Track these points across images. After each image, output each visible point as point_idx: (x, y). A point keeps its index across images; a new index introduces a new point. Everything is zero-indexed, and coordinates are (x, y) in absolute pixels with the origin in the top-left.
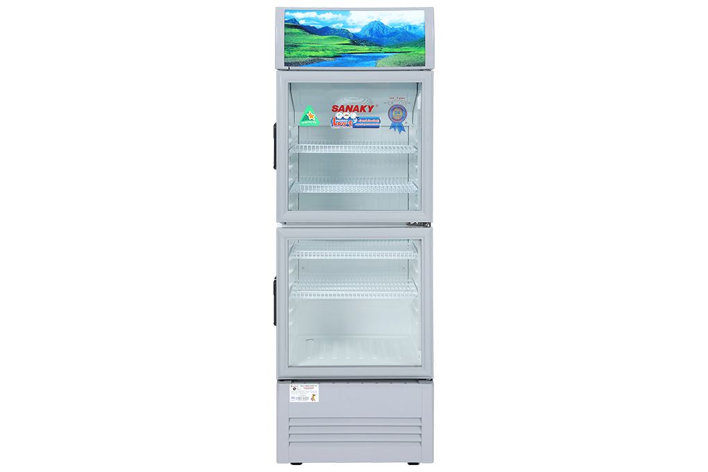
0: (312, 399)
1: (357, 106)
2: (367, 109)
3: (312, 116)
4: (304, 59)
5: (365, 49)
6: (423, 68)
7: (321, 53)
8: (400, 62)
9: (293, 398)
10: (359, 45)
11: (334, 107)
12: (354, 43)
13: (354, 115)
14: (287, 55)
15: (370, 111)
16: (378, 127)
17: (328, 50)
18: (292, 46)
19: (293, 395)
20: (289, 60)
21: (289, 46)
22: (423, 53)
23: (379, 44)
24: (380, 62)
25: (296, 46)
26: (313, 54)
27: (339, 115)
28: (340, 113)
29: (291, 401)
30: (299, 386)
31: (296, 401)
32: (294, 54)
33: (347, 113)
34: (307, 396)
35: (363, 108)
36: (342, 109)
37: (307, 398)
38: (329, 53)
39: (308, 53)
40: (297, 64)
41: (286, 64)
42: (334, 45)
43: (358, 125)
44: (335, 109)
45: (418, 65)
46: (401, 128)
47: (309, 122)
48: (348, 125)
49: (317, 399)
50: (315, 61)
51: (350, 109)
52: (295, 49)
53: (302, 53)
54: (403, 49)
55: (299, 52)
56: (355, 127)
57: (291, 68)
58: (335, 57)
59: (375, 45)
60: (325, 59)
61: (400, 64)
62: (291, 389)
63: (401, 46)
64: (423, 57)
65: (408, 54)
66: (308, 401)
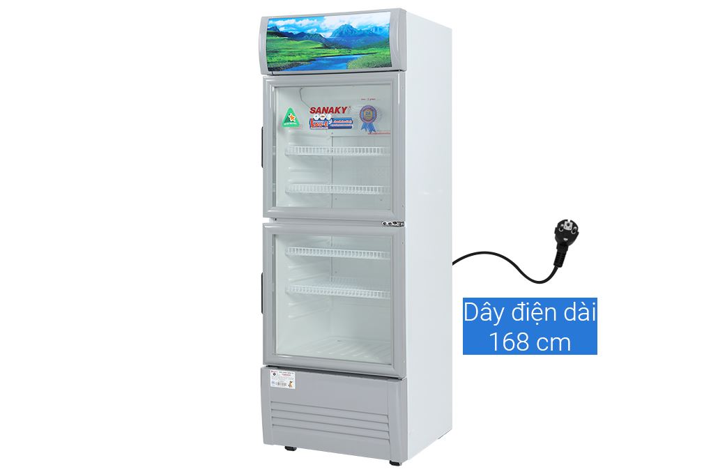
0: (290, 386)
1: (332, 108)
2: (341, 110)
3: (293, 118)
4: (284, 64)
5: (335, 52)
6: (388, 69)
7: (297, 58)
8: (368, 64)
9: (273, 382)
10: (330, 48)
11: (311, 109)
12: (326, 47)
13: (329, 116)
14: (270, 61)
15: (344, 112)
16: (351, 127)
17: (303, 54)
18: (273, 52)
19: (273, 380)
20: (272, 66)
21: (270, 52)
22: (388, 53)
23: (348, 47)
24: (350, 64)
25: (276, 52)
26: (291, 58)
27: (316, 116)
28: (317, 115)
29: (271, 385)
30: (278, 372)
31: (276, 386)
32: (275, 59)
33: (323, 115)
34: (285, 382)
35: (337, 109)
36: (319, 111)
37: (285, 384)
38: (305, 57)
39: (287, 58)
40: (278, 69)
41: (270, 69)
42: (309, 49)
43: (333, 125)
44: (313, 111)
45: (386, 66)
46: (372, 129)
47: (291, 123)
48: (323, 126)
49: (293, 385)
50: (294, 65)
51: (326, 110)
52: (276, 55)
53: (282, 59)
54: (370, 50)
55: (279, 58)
56: (330, 127)
57: (274, 73)
58: (310, 61)
59: (344, 48)
60: (302, 63)
61: (369, 65)
62: (272, 374)
63: (368, 47)
64: (389, 58)
65: (375, 55)
66: (286, 387)
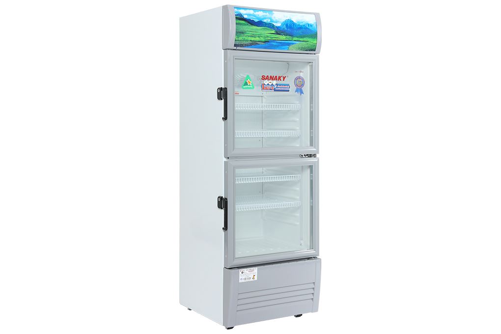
0: (253, 278)
1: (276, 76)
2: (282, 78)
3: (249, 83)
4: (247, 43)
5: (283, 37)
6: (314, 52)
7: (257, 39)
9: (241, 279)
10: (280, 34)
11: (262, 77)
12: (277, 34)
13: (275, 82)
14: (237, 39)
15: (284, 80)
16: (288, 91)
17: (262, 37)
18: (240, 32)
20: (238, 43)
22: (315, 42)
23: (291, 35)
24: (291, 47)
25: (243, 33)
26: (253, 39)
27: (266, 82)
28: (266, 81)
29: (240, 281)
30: (245, 270)
31: (243, 281)
32: (241, 38)
33: (271, 81)
35: (280, 78)
36: (267, 78)
37: (250, 278)
38: (262, 39)
39: (250, 39)
40: (242, 46)
41: (235, 45)
42: (265, 34)
43: (277, 89)
44: (264, 78)
45: (312, 50)
46: (302, 92)
47: (248, 86)
48: (271, 89)
49: (256, 278)
51: (272, 78)
52: (242, 35)
53: (246, 38)
54: (305, 39)
55: (244, 37)
56: (275, 90)
57: (238, 48)
58: (265, 42)
59: (290, 35)
60: (259, 43)
61: (302, 49)
62: (240, 273)
63: (304, 37)
64: (315, 45)
65: (307, 43)
66: (250, 280)
